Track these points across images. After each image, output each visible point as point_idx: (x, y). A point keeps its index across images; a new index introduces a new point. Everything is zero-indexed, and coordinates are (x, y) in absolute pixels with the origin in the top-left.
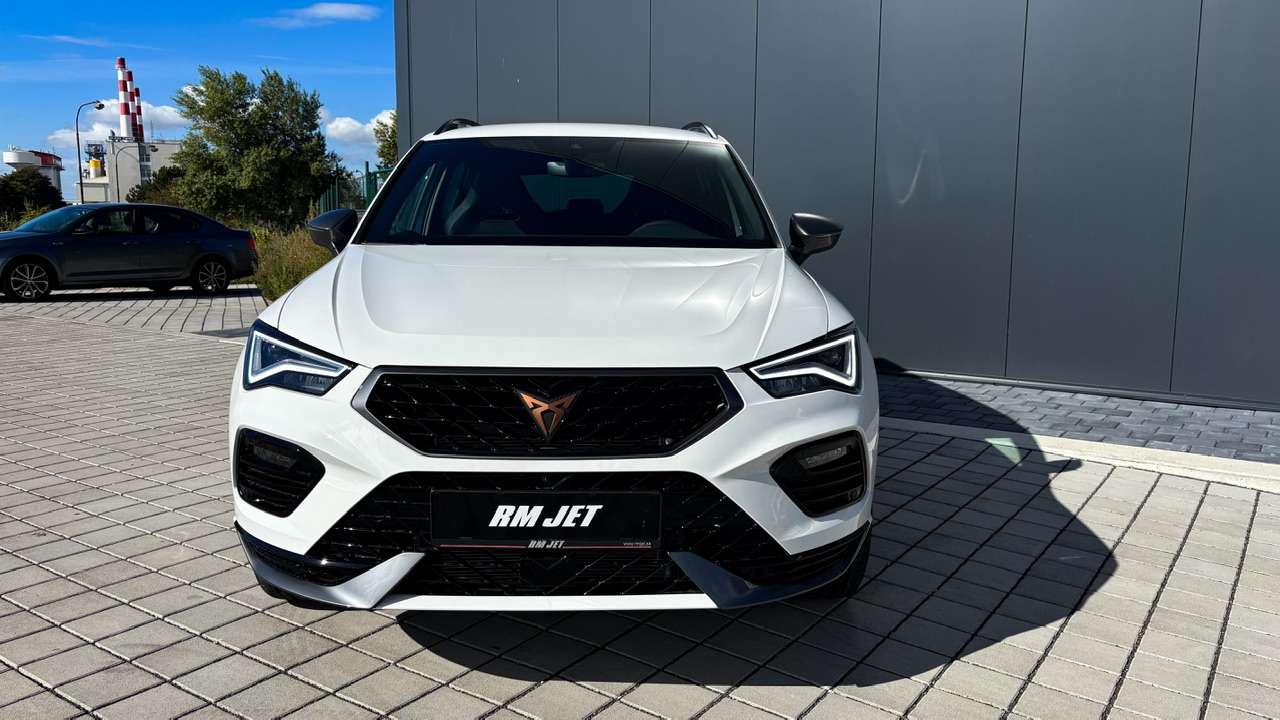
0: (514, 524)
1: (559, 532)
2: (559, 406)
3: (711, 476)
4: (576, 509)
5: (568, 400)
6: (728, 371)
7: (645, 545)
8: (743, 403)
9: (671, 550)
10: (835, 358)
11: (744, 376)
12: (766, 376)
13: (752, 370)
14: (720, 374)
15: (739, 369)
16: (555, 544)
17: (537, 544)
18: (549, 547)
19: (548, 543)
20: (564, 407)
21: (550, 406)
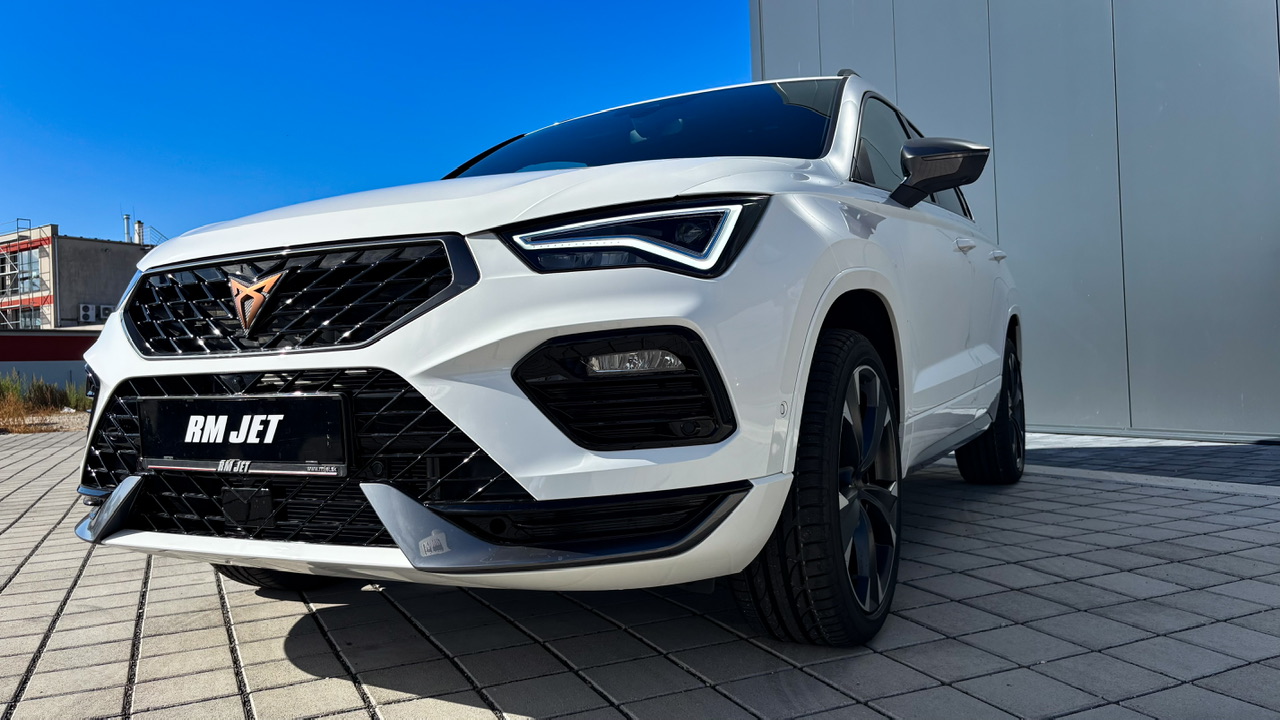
0: (204, 440)
1: (245, 451)
2: (259, 290)
3: (408, 374)
4: (258, 418)
5: (269, 282)
6: (470, 235)
7: (329, 471)
8: (477, 277)
9: (366, 481)
10: (695, 232)
11: (497, 245)
12: (538, 247)
13: (517, 238)
14: (456, 240)
15: (492, 235)
16: (242, 466)
17: (225, 466)
18: (236, 470)
19: (234, 465)
20: (265, 290)
21: (250, 290)
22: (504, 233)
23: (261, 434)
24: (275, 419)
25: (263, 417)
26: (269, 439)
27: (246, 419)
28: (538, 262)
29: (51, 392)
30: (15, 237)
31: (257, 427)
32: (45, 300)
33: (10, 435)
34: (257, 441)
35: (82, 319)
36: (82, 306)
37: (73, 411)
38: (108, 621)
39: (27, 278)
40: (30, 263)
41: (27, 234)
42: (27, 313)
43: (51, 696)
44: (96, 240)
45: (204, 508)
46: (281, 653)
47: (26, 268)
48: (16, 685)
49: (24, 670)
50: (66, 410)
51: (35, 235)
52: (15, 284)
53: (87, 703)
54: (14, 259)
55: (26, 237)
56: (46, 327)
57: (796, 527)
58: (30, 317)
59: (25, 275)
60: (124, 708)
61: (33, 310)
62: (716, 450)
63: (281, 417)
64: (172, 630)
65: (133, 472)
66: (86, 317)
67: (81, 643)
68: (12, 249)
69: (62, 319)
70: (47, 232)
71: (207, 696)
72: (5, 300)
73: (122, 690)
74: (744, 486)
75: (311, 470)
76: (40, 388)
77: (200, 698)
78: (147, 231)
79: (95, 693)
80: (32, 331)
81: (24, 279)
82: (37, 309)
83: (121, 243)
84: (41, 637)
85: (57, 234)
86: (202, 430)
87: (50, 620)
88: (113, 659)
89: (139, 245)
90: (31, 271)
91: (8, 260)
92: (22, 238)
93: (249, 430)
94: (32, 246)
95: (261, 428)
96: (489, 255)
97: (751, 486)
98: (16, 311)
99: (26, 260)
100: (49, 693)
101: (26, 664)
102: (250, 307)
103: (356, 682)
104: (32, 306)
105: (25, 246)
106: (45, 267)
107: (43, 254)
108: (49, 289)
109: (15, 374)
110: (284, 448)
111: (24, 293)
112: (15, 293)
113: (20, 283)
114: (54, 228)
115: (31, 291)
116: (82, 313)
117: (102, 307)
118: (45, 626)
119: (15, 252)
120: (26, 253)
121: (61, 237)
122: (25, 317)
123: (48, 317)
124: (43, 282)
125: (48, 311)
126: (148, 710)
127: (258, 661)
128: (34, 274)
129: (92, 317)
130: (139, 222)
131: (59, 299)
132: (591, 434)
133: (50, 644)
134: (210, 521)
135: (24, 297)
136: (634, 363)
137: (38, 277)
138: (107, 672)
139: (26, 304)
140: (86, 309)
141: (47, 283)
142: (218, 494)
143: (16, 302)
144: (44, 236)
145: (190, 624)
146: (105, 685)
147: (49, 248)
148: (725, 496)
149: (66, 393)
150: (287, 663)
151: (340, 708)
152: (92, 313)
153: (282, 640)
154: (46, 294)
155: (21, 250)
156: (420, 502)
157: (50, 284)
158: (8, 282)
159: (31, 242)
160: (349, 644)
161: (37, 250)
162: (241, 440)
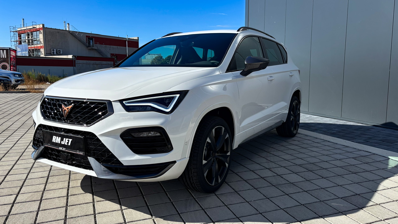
0: (56, 142)
1: (64, 146)
2: (68, 109)
3: (97, 134)
4: (67, 139)
5: (70, 107)
6: (113, 101)
7: (81, 153)
8: (113, 112)
9: (89, 156)
10: (167, 102)
11: (119, 104)
12: (128, 105)
13: (124, 102)
14: (110, 102)
15: (118, 101)
16: (64, 149)
17: (61, 148)
18: (63, 150)
19: (62, 149)
20: (69, 109)
21: (66, 108)
22: (121, 101)
23: (68, 143)
24: (70, 140)
25: (68, 139)
26: (69, 144)
27: (65, 139)
28: (128, 109)
29: (43, 77)
30: (32, 27)
31: (67, 141)
32: (41, 47)
33: (31, 93)
34: (67, 144)
35: (52, 54)
36: (52, 49)
37: (49, 83)
38: (43, 171)
39: (36, 40)
40: (37, 36)
41: (35, 26)
42: (37, 51)
43: (26, 193)
44: (55, 29)
45: (57, 156)
46: (79, 185)
47: (35, 37)
48: (19, 189)
49: (21, 185)
50: (47, 83)
51: (38, 27)
52: (32, 42)
53: (34, 196)
54: (32, 34)
55: (35, 27)
56: (42, 56)
57: (191, 168)
58: (37, 52)
59: (35, 39)
60: (41, 198)
61: (38, 50)
62: (168, 154)
63: (72, 140)
64: (57, 175)
65: (43, 145)
66: (53, 53)
67: (35, 177)
68: (31, 31)
69: (46, 53)
70: (41, 26)
71: (60, 196)
72: (30, 46)
73: (42, 192)
74: (175, 162)
75: (78, 153)
76: (40, 76)
77: (58, 196)
78: (70, 26)
79: (36, 193)
80: (38, 57)
81: (35, 40)
82: (39, 50)
83: (63, 30)
84: (27, 174)
85: (44, 27)
86: (56, 139)
87: (30, 169)
88: (42, 183)
89: (68, 31)
90: (37, 38)
91: (30, 34)
92: (34, 28)
93: (65, 141)
94: (37, 30)
95: (68, 141)
96: (117, 107)
97: (176, 162)
98: (33, 50)
99: (35, 35)
100: (26, 192)
101: (22, 183)
102: (66, 112)
103: (93, 195)
104: (38, 49)
105: (35, 30)
106: (41, 37)
107: (40, 33)
108: (42, 44)
109: (33, 71)
110: (72, 147)
111: (35, 45)
112: (32, 44)
113: (34, 41)
114: (43, 25)
115: (37, 44)
116: (52, 51)
117: (58, 50)
118: (28, 171)
119: (32, 32)
120: (35, 32)
121: (45, 28)
122: (36, 52)
123: (42, 52)
124: (40, 42)
125: (42, 50)
126: (46, 199)
127: (74, 186)
128: (38, 39)
129: (55, 53)
130: (68, 24)
131: (45, 47)
132: (137, 150)
133: (29, 177)
134: (58, 159)
135: (35, 46)
136: (152, 134)
137: (39, 40)
138: (40, 187)
139: (36, 48)
140: (53, 50)
141: (42, 42)
142: (60, 153)
143: (33, 47)
144: (40, 27)
145: (61, 173)
146: (38, 191)
147: (42, 31)
148: (169, 165)
149: (47, 78)
150: (80, 187)
151: (87, 202)
152: (55, 52)
153: (81, 180)
154: (41, 45)
155: (34, 31)
156: (100, 163)
157: (43, 42)
158: (30, 41)
159: (37, 29)
160: (95, 183)
161: (38, 32)
162: (64, 143)
